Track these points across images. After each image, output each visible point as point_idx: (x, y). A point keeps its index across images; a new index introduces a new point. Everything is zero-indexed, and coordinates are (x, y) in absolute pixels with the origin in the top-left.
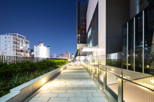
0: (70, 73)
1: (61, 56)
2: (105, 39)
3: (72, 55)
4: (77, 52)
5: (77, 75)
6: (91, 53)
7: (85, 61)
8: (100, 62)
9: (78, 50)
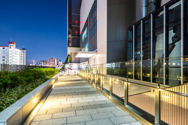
0: (67, 86)
1: (43, 63)
2: (106, 43)
3: (60, 62)
4: (68, 58)
5: (78, 89)
6: (87, 59)
7: (80, 69)
8: (99, 71)
9: (69, 55)
